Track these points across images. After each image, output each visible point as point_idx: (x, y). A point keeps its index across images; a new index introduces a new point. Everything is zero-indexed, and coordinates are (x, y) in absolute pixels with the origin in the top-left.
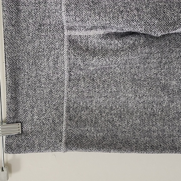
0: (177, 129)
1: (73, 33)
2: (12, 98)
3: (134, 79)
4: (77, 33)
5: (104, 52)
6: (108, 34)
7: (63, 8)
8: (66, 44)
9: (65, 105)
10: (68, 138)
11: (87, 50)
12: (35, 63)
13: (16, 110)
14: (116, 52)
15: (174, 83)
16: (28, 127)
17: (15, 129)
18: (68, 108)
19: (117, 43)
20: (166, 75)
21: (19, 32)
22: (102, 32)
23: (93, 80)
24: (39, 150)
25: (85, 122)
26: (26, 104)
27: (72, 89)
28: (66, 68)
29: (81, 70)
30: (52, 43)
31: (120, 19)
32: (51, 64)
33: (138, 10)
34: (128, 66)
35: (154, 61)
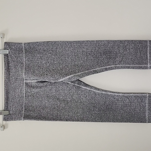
0: (62, 113)
1: (27, 81)
4: (28, 81)
5: (37, 87)
6: (38, 82)
8: (25, 85)
10: (24, 116)
13: (7, 107)
14: (41, 87)
16: (11, 112)
17: (7, 113)
19: (42, 84)
20: (58, 95)
22: (36, 81)
24: (15, 120)
26: (11, 104)
27: (26, 99)
28: (24, 92)
30: (20, 84)
31: (41, 77)
33: (47, 75)
34: (45, 92)
35: (54, 90)
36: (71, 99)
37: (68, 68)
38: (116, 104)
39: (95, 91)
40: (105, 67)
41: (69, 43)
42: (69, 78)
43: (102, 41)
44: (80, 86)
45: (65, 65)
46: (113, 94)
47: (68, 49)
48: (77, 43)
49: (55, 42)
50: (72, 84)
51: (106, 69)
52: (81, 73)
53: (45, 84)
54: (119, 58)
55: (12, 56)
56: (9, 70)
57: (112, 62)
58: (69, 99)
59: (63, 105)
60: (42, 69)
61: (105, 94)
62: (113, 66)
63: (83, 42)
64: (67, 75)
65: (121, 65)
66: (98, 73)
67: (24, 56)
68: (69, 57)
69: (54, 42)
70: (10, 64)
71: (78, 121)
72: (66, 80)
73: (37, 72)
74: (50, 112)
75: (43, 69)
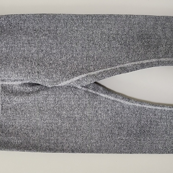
0: (66, 139)
1: (4, 83)
3: (40, 110)
4: (6, 83)
5: (22, 93)
6: (24, 84)
11: (12, 92)
14: (28, 94)
19: (30, 89)
20: (59, 108)
22: (20, 83)
23: (16, 110)
25: (11, 134)
27: (3, 115)
29: (9, 104)
34: (36, 102)
35: (51, 99)
36: (82, 115)
37: (75, 62)
38: (157, 125)
39: (122, 101)
40: (141, 62)
41: (78, 17)
42: (78, 80)
43: (135, 16)
44: (98, 93)
46: (154, 108)
48: (92, 19)
49: (54, 16)
50: (83, 89)
51: (143, 66)
52: (98, 72)
53: (36, 88)
54: (164, 46)
57: (153, 53)
58: (78, 114)
59: (66, 125)
60: (29, 62)
61: (139, 108)
62: (154, 60)
63: (103, 16)
64: (74, 74)
65: (168, 59)
66: (128, 72)
68: (78, 42)
69: (52, 15)
71: (92, 151)
72: (72, 84)
73: (21, 67)
74: (44, 136)
75: (31, 61)
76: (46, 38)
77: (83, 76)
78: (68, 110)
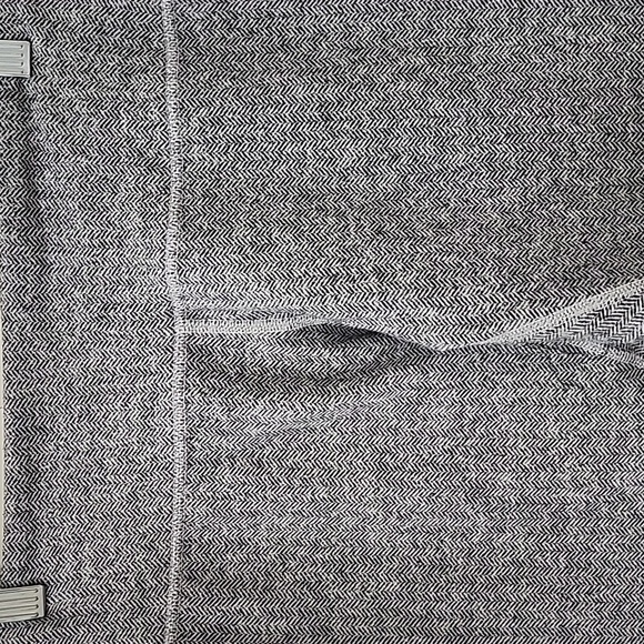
0: (511, 611)
1: (199, 328)
2: (18, 513)
3: (383, 466)
4: (212, 329)
5: (288, 382)
6: (303, 331)
7: (170, 262)
8: (179, 358)
9: (176, 535)
11: (241, 375)
12: (87, 415)
14: (324, 383)
15: (507, 478)
16: (63, 600)
18: (185, 544)
19: (330, 358)
20: (479, 456)
21: (42, 325)
22: (283, 326)
23: (260, 464)
25: (234, 588)
27: (195, 488)
28: (178, 427)
29: (223, 433)
30: (137, 358)
32: (135, 416)
34: (362, 426)
35: (439, 411)
37: (574, 215)
42: (599, 314)
45: (547, 179)
47: (571, 35)
50: (613, 354)
53: (364, 353)
55: (67, 93)
56: (40, 224)
58: (578, 487)
59: (516, 540)
60: (330, 220)
64: (575, 282)
67: (171, 101)
70: (48, 175)
72: (563, 333)
73: (287, 243)
74: (400, 596)
75: (340, 215)
76: (415, 87)
77: (629, 294)
78: (527, 463)
